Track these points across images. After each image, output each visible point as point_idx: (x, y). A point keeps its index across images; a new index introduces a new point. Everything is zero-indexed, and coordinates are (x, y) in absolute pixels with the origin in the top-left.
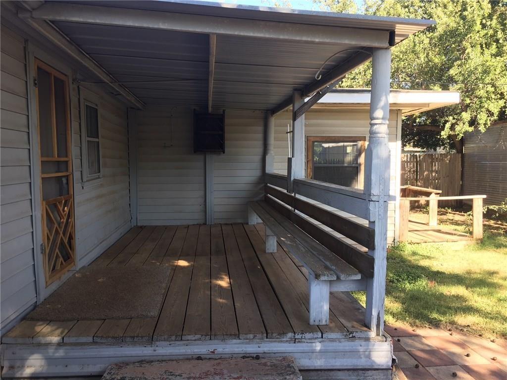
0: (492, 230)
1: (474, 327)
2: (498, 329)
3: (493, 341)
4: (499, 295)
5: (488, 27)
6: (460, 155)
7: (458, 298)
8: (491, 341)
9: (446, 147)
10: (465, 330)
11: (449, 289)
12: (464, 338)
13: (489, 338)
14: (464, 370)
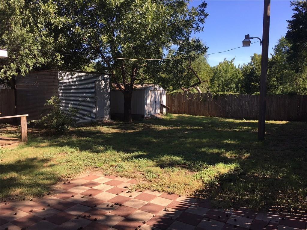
0: (34, 134)
1: (20, 195)
2: (34, 192)
3: (31, 200)
4: (36, 172)
5: (24, 14)
6: (14, 90)
7: (11, 179)
8: (30, 201)
9: (5, 85)
10: (15, 198)
11: (5, 175)
12: (14, 203)
13: (29, 199)
14: (13, 224)
